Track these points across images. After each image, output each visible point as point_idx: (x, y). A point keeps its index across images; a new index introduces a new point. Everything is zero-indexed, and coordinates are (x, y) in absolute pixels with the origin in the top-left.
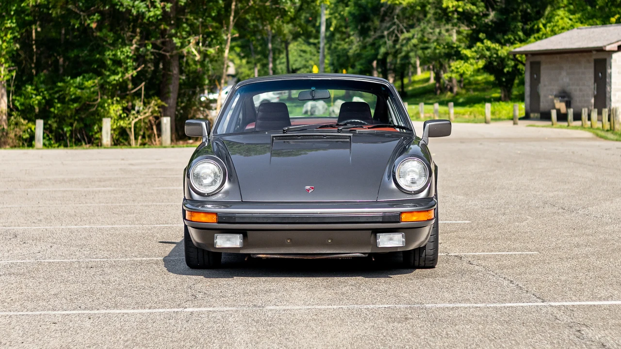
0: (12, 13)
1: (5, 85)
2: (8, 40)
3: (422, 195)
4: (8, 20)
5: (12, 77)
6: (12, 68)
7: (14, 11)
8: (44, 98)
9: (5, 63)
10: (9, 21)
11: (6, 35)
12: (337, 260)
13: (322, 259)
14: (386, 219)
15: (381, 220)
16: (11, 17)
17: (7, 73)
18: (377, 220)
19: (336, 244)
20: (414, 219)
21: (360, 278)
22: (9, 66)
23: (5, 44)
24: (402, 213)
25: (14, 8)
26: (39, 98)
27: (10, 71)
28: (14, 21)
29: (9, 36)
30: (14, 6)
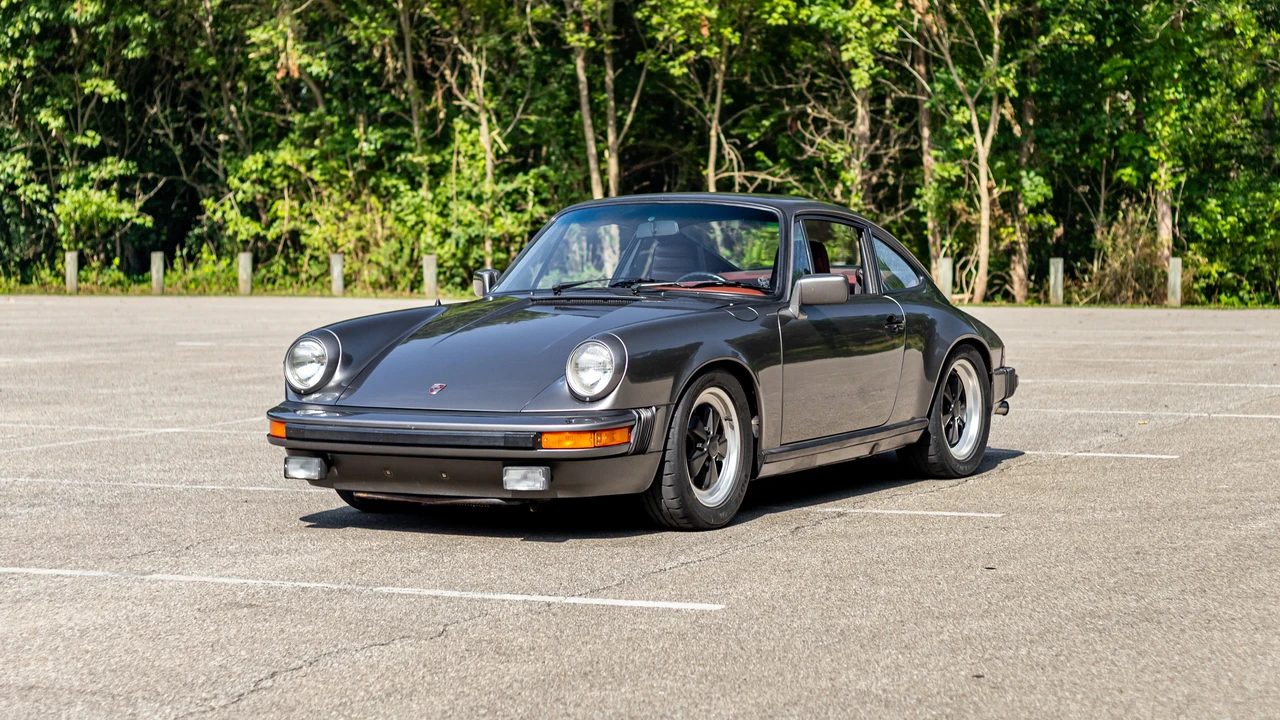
0: (1176, 76)
1: (1169, 198)
2: (1171, 121)
3: (606, 404)
4: (1170, 88)
5: (1180, 183)
6: (1177, 169)
7: (1179, 72)
8: (1241, 220)
9: (1168, 160)
10: (1173, 90)
11: (1167, 114)
12: (469, 507)
13: (447, 505)
14: (511, 442)
15: (502, 444)
16: (1174, 84)
17: (1170, 178)
18: (497, 444)
19: (456, 480)
20: (568, 444)
21: (517, 540)
22: (1174, 167)
23: (1167, 129)
24: (540, 434)
25: (1179, 67)
26: (1231, 219)
27: (1174, 175)
28: (1180, 89)
29: (1174, 115)
30: (1178, 63)
